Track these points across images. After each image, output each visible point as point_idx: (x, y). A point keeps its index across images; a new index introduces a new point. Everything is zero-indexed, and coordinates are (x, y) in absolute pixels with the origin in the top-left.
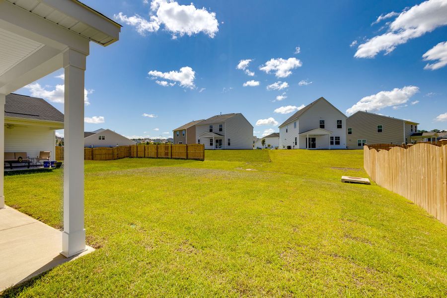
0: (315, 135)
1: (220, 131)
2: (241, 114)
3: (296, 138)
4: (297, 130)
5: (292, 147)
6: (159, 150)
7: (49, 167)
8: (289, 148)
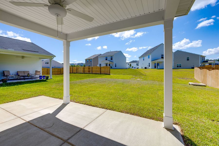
0: (159, 62)
1: (111, 60)
2: (121, 51)
3: (149, 63)
4: (150, 59)
5: (147, 68)
6: (85, 70)
7: (42, 79)
8: (146, 68)
